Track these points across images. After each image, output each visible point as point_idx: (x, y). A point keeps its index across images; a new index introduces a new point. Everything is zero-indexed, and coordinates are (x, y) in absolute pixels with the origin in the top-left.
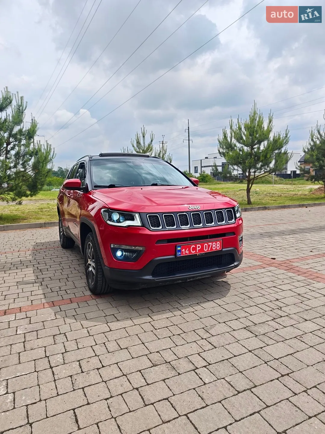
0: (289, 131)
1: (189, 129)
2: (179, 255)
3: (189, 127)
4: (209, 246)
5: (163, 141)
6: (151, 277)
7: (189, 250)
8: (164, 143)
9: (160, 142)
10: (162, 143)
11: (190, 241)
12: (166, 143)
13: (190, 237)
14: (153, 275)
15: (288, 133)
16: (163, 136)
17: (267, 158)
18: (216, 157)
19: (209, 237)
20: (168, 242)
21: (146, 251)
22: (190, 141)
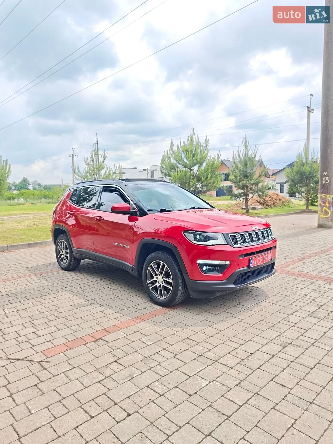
0: (220, 155)
1: (97, 143)
2: (252, 266)
3: (97, 141)
4: (266, 257)
5: (73, 155)
6: (234, 285)
7: (257, 262)
8: (74, 156)
10: (72, 156)
12: (76, 156)
13: (256, 252)
14: (235, 284)
15: (220, 157)
16: (73, 149)
17: (207, 179)
19: (265, 250)
20: (245, 256)
21: (230, 265)
22: (99, 155)
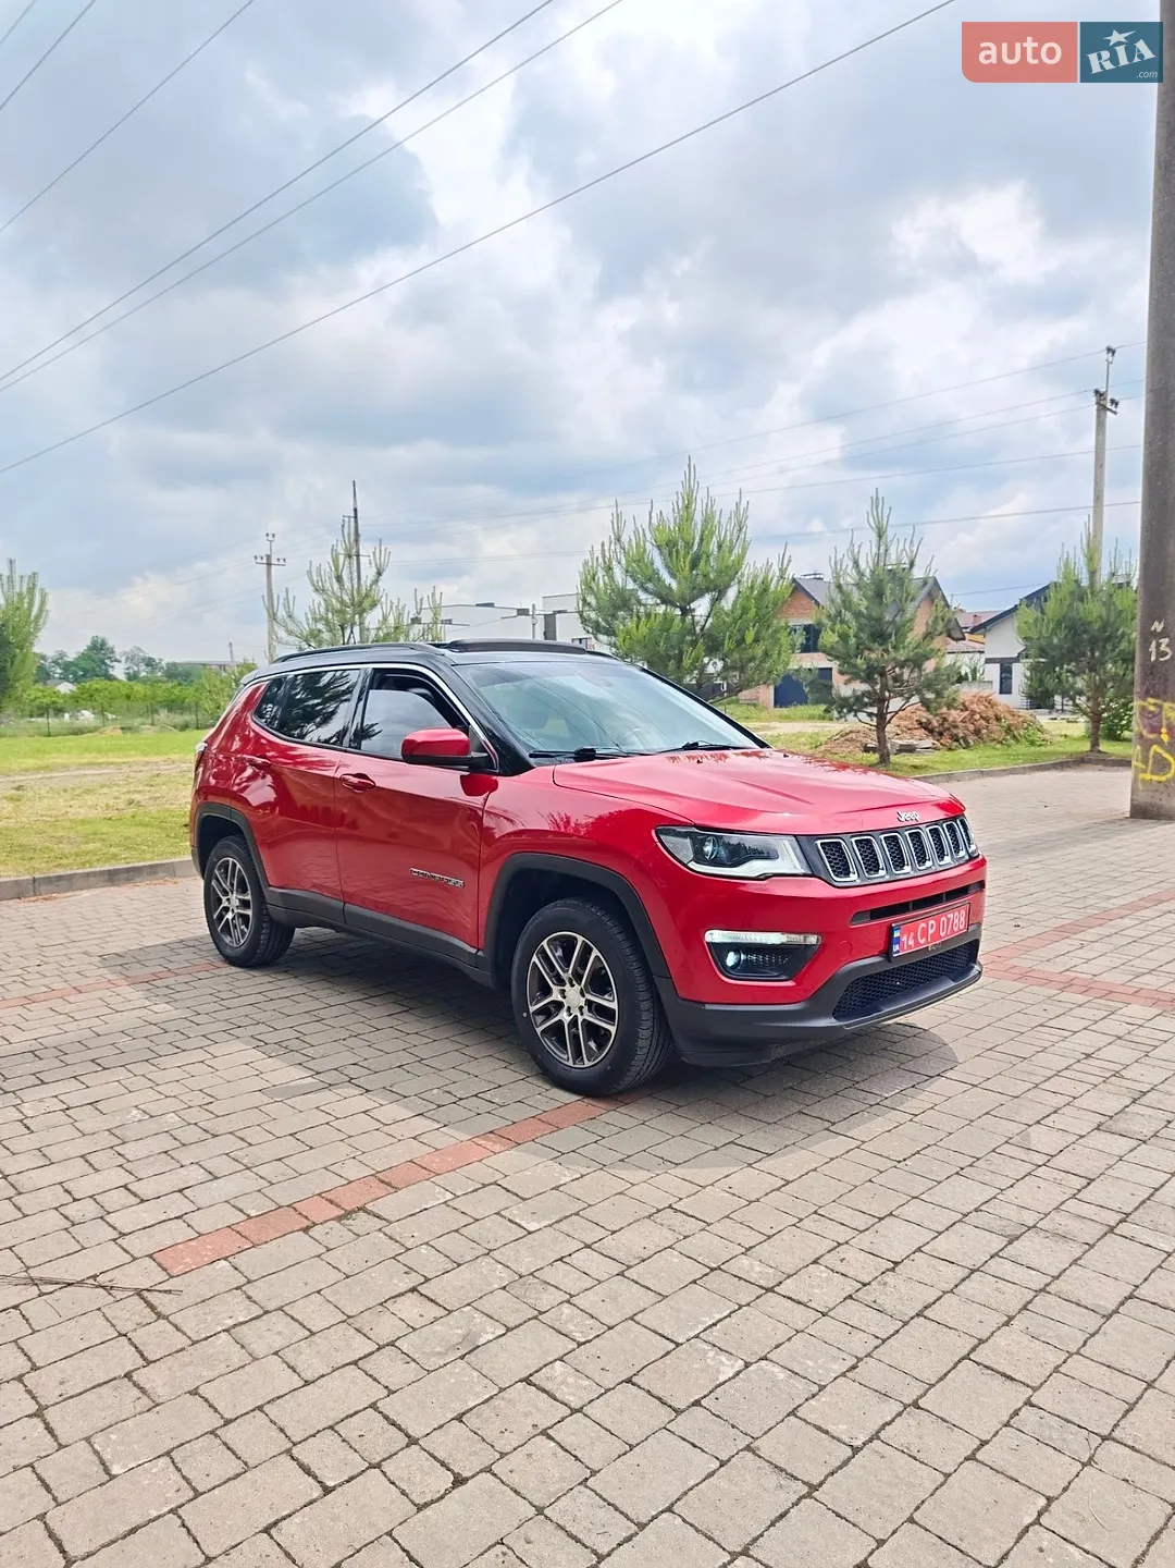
0: (786, 559)
1: (356, 517)
2: (897, 952)
3: (355, 510)
4: (948, 919)
5: (269, 557)
6: (834, 1020)
7: (915, 938)
8: (274, 561)
9: (259, 560)
10: (265, 561)
11: (914, 910)
12: (281, 562)
13: (914, 902)
14: (837, 1015)
15: (787, 566)
16: (270, 538)
17: (744, 646)
18: (450, 620)
19: (944, 896)
20: (872, 918)
21: (823, 947)
22: (361, 557)
